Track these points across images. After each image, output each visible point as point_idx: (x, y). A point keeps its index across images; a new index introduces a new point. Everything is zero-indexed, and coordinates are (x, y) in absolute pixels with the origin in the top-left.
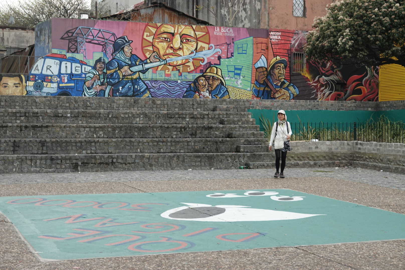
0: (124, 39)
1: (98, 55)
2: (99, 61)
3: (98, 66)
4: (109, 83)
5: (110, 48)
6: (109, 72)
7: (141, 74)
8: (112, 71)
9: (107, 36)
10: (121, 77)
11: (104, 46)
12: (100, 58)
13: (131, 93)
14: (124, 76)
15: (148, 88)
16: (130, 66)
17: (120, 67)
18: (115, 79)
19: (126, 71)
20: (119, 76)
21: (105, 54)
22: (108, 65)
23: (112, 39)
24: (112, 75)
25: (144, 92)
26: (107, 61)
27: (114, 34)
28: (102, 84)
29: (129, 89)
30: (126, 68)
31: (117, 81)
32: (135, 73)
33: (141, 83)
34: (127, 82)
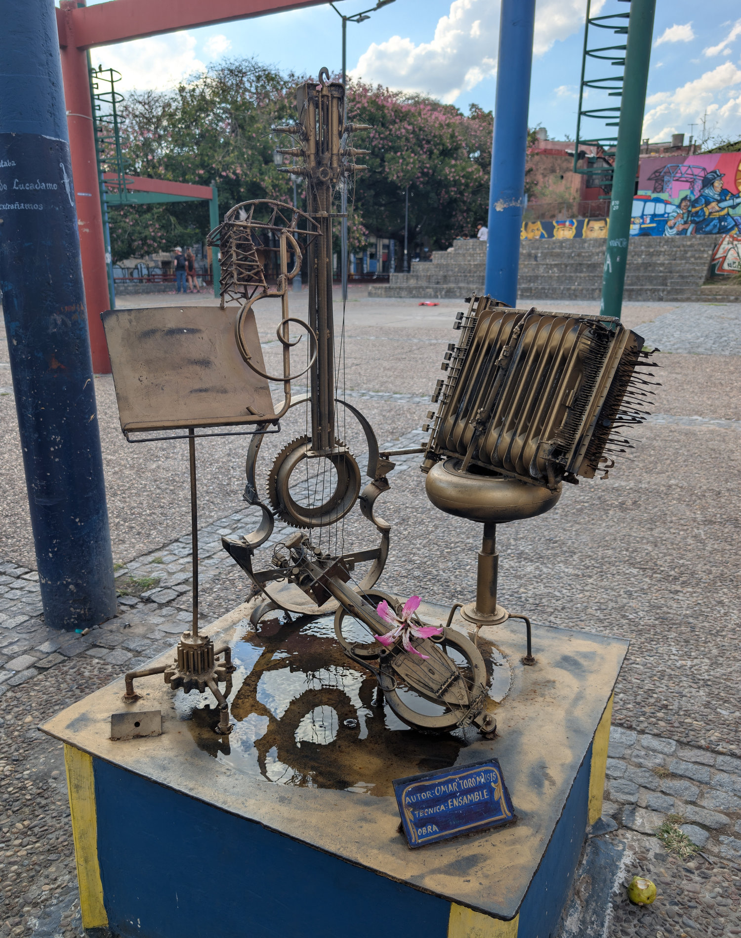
0: (715, 172)
2: (685, 199)
3: (684, 204)
4: (693, 222)
6: (694, 210)
7: (731, 210)
8: (698, 209)
9: (697, 172)
10: (707, 214)
12: (686, 197)
13: (716, 230)
14: (710, 213)
16: (719, 202)
17: (707, 203)
18: (700, 216)
19: (713, 208)
20: (704, 213)
22: (694, 203)
23: (702, 174)
24: (697, 212)
25: (732, 229)
26: (693, 198)
27: (704, 169)
28: (686, 223)
29: (715, 226)
30: (714, 204)
31: (701, 219)
32: (723, 209)
33: (730, 220)
34: (713, 219)
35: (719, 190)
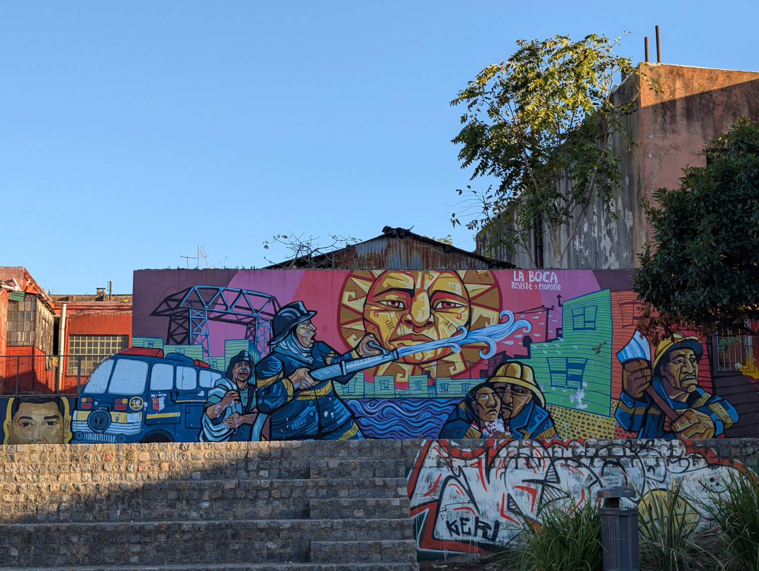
0: (297, 307)
1: (235, 348)
2: (239, 359)
3: (237, 370)
4: (261, 409)
5: (264, 330)
6: (261, 383)
7: (337, 386)
8: (270, 381)
9: (257, 303)
10: (290, 392)
11: (251, 325)
12: (242, 353)
13: (313, 429)
14: (297, 391)
15: (354, 417)
16: (312, 368)
17: (288, 371)
18: (275, 398)
19: (301, 380)
20: (284, 390)
21: (253, 344)
22: (260, 369)
23: (270, 309)
24: (268, 389)
25: (346, 426)
27: (272, 299)
28: (246, 411)
29: (310, 419)
30: (302, 372)
32: (323, 383)
33: (339, 406)
34: (305, 404)
35: (308, 342)
